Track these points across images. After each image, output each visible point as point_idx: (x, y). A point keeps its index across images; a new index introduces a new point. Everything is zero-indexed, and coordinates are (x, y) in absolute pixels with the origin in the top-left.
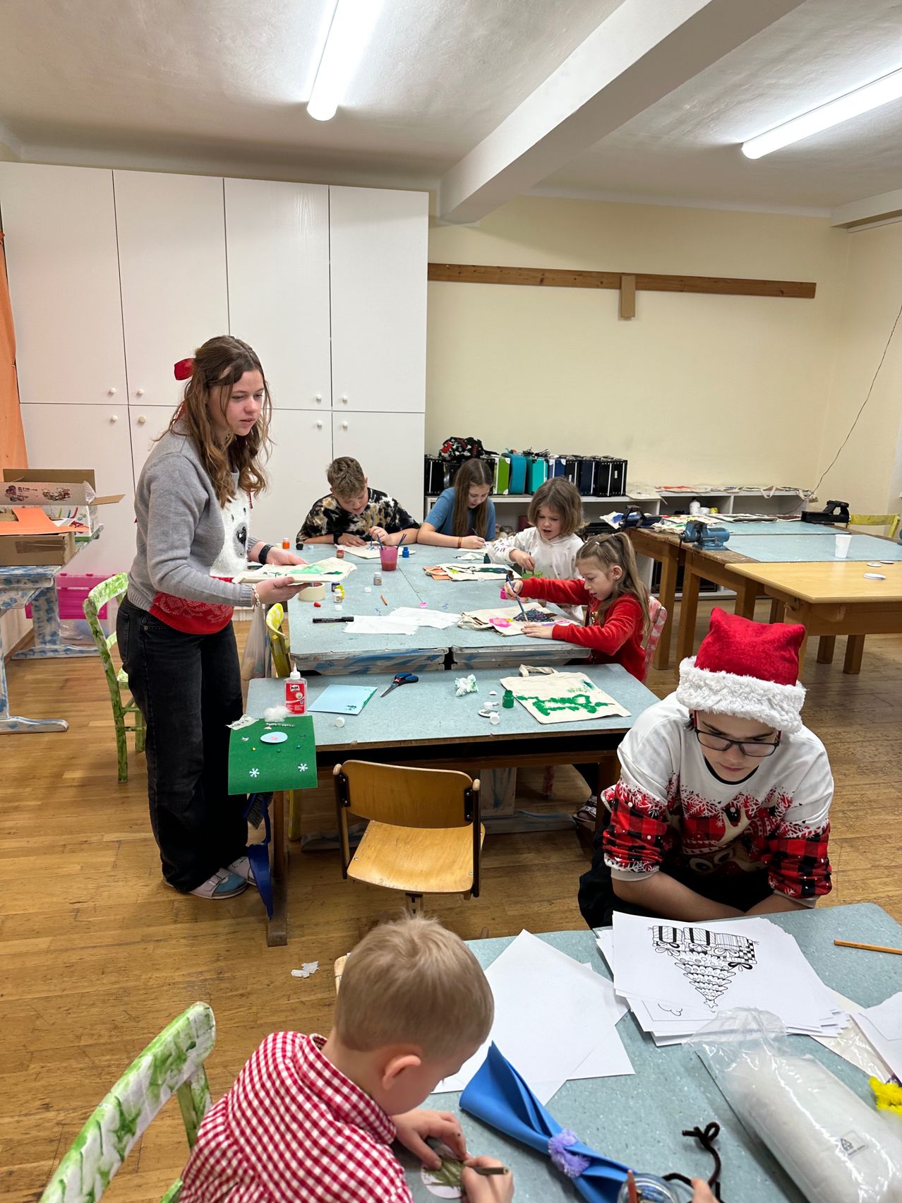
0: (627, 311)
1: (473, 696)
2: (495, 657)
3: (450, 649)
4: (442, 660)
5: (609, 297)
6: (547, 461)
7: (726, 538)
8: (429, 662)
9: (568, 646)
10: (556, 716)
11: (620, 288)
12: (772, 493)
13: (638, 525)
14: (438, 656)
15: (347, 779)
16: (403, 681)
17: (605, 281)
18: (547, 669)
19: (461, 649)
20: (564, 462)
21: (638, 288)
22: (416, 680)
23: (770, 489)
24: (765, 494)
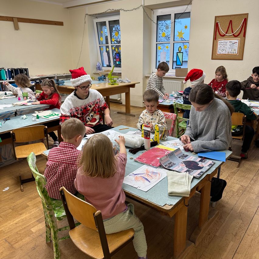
0: (17, 28)
1: (27, 119)
2: (27, 111)
3: (16, 110)
4: (14, 114)
5: (11, 24)
6: (5, 70)
7: (64, 83)
8: (11, 115)
9: (45, 105)
10: (50, 118)
11: (13, 21)
12: (65, 75)
13: (39, 83)
14: (13, 112)
15: (14, 134)
16: (7, 120)
17: (8, 19)
18: (41, 111)
19: (19, 109)
20: (10, 70)
21: (18, 22)
22: (10, 119)
23: (64, 74)
24: (63, 75)
